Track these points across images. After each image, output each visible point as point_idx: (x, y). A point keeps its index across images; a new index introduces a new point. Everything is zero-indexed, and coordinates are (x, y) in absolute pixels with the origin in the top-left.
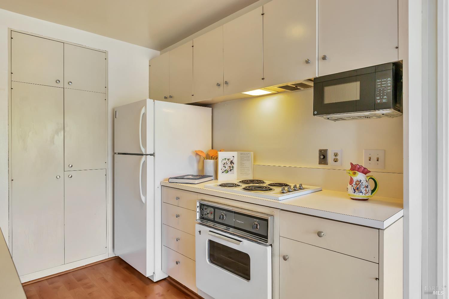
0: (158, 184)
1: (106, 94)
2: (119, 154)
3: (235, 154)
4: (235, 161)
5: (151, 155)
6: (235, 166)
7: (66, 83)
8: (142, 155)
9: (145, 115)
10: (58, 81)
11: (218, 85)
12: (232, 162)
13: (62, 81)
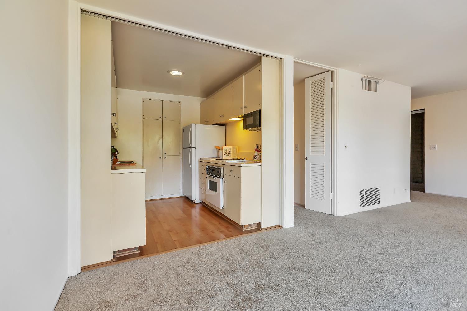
0: (197, 161)
1: (180, 121)
2: (185, 148)
3: (231, 147)
4: (231, 151)
5: (194, 148)
6: (231, 153)
7: (163, 118)
8: (191, 148)
9: (191, 130)
10: (160, 117)
11: (220, 116)
12: (229, 151)
13: (162, 117)
